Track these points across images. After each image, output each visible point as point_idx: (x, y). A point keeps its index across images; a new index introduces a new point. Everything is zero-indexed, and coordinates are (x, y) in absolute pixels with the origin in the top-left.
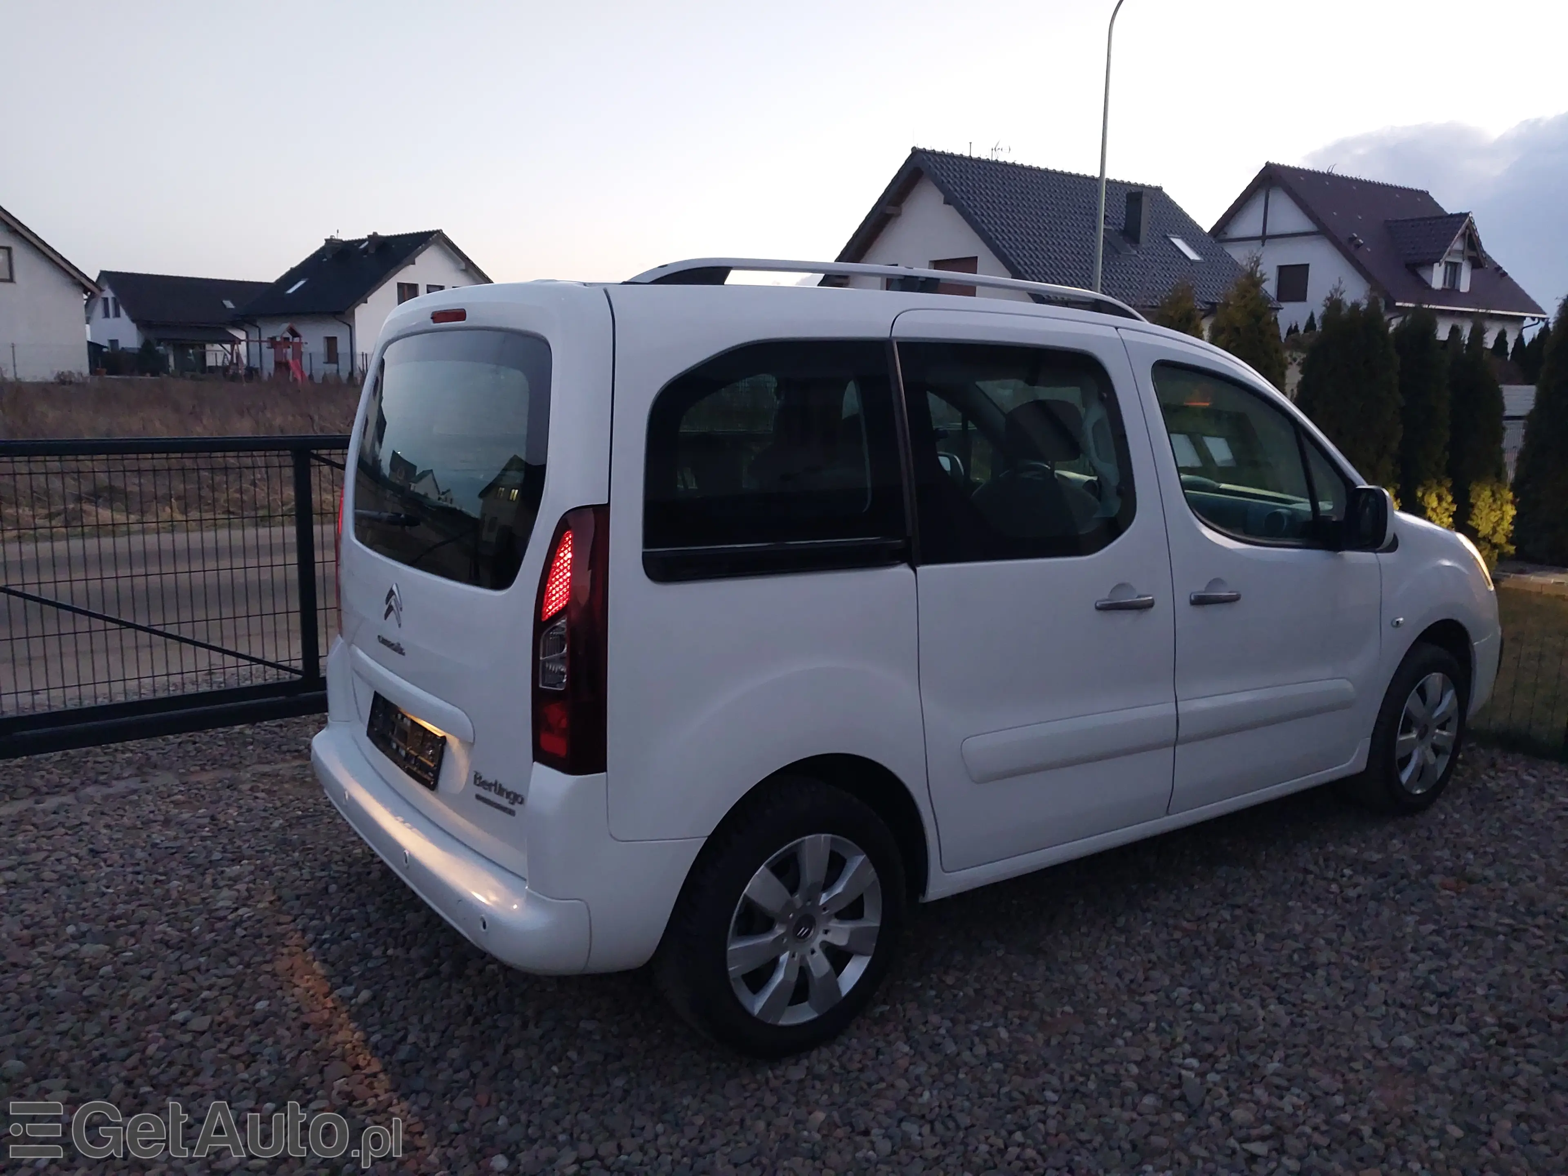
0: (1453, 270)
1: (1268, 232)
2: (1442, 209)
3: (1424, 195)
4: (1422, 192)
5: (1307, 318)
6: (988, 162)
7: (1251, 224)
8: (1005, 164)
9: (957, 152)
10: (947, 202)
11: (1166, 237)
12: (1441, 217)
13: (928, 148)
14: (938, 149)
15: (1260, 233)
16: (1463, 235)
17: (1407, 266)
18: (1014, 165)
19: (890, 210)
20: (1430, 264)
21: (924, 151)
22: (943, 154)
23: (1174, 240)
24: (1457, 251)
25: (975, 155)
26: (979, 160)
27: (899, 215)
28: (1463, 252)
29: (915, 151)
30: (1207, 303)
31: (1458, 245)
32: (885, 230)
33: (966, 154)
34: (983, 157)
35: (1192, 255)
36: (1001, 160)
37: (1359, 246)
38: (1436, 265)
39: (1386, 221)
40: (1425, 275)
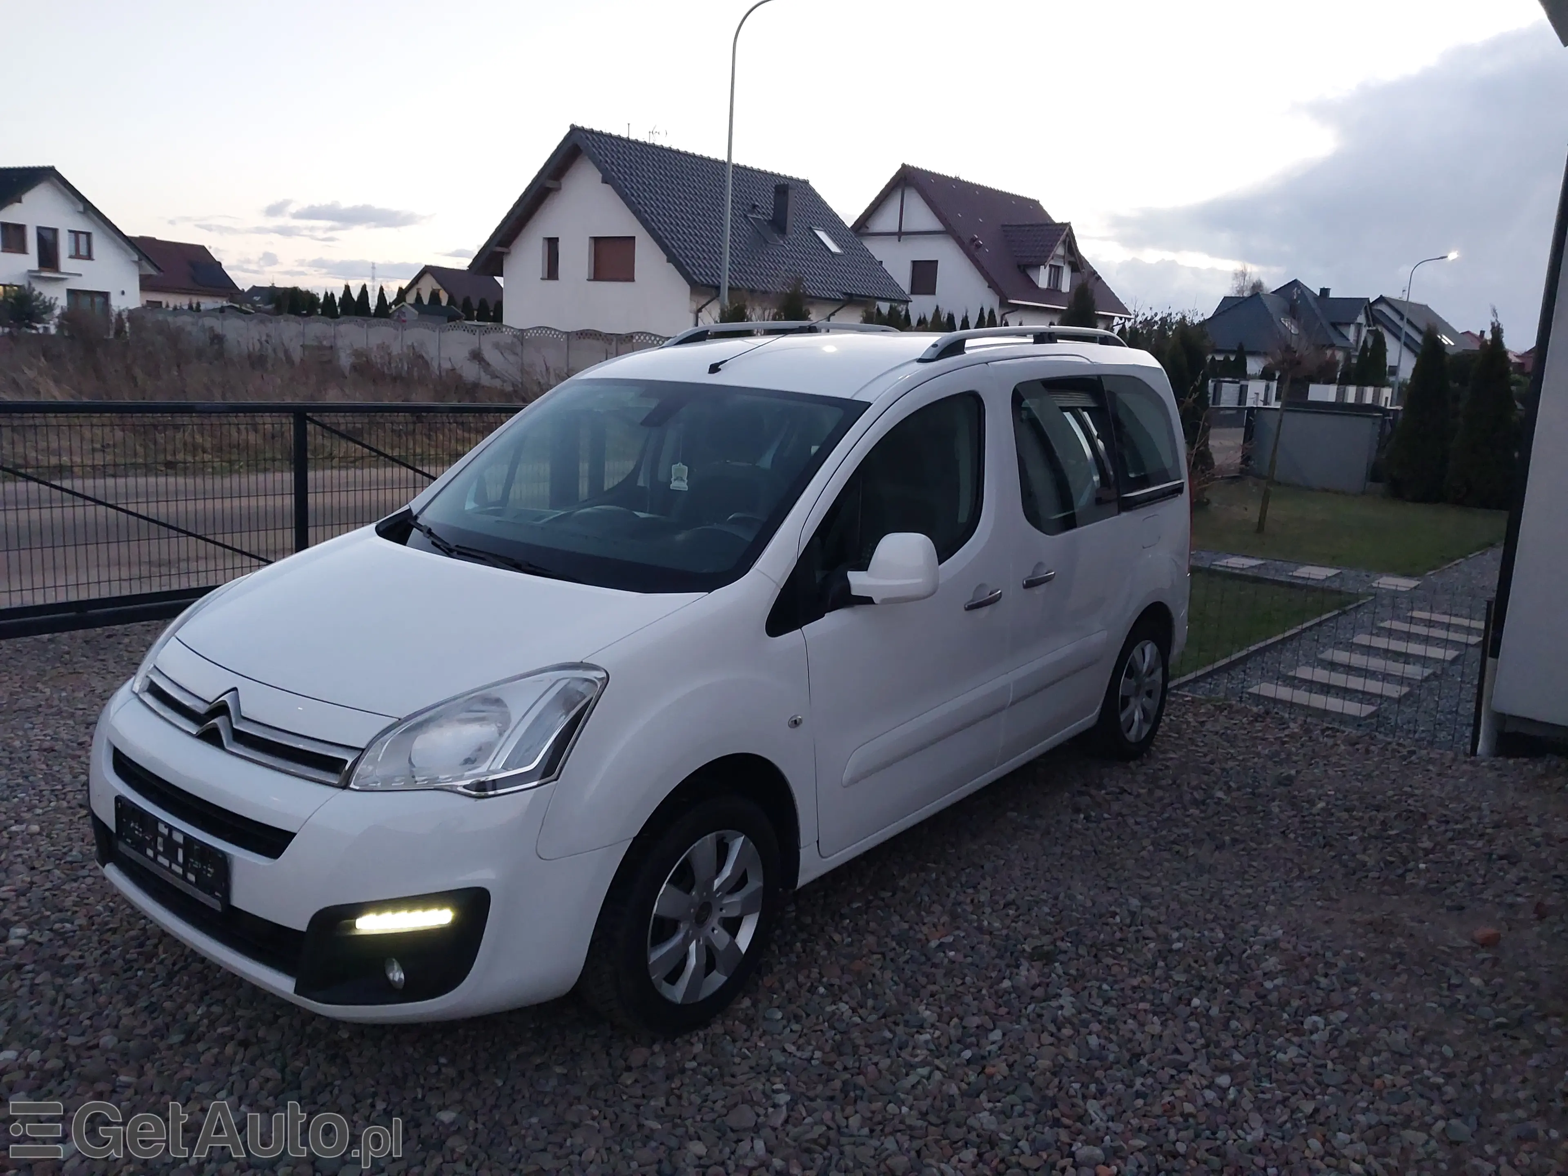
0: (1056, 271)
1: (903, 229)
2: (1049, 218)
3: (1036, 203)
4: (1034, 201)
5: (933, 311)
6: (645, 144)
7: (887, 221)
8: (662, 148)
9: (615, 133)
10: (605, 181)
11: (810, 229)
12: (1047, 225)
13: (587, 127)
14: (597, 128)
15: (897, 230)
16: (1064, 242)
17: (1019, 266)
18: (670, 150)
19: (550, 184)
20: (1037, 266)
21: (582, 130)
22: (601, 134)
23: (817, 232)
24: (1059, 256)
25: (632, 137)
26: (636, 142)
27: (558, 189)
28: (1064, 257)
29: (574, 129)
30: (845, 294)
31: (1060, 251)
32: (546, 202)
33: (624, 135)
34: (641, 140)
35: (834, 248)
36: (658, 143)
37: (978, 246)
38: (1042, 267)
39: (1003, 226)
40: (1032, 275)
